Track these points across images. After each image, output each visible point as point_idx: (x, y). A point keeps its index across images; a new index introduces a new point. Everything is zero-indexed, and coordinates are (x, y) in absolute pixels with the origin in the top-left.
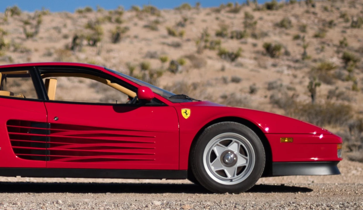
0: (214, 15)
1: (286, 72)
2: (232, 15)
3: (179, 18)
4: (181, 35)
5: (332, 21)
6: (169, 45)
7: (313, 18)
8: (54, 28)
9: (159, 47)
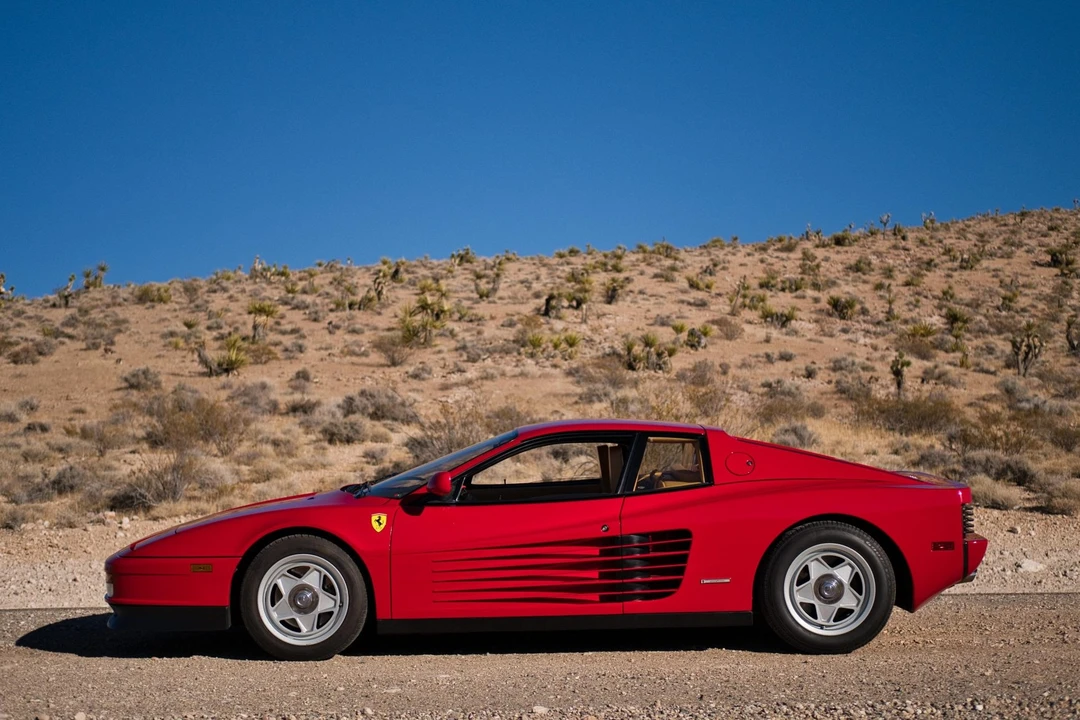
0: (757, 256)
1: (862, 341)
2: (784, 255)
3: (706, 262)
4: (708, 287)
5: (932, 260)
6: (689, 304)
7: (903, 257)
8: (522, 282)
9: (675, 308)
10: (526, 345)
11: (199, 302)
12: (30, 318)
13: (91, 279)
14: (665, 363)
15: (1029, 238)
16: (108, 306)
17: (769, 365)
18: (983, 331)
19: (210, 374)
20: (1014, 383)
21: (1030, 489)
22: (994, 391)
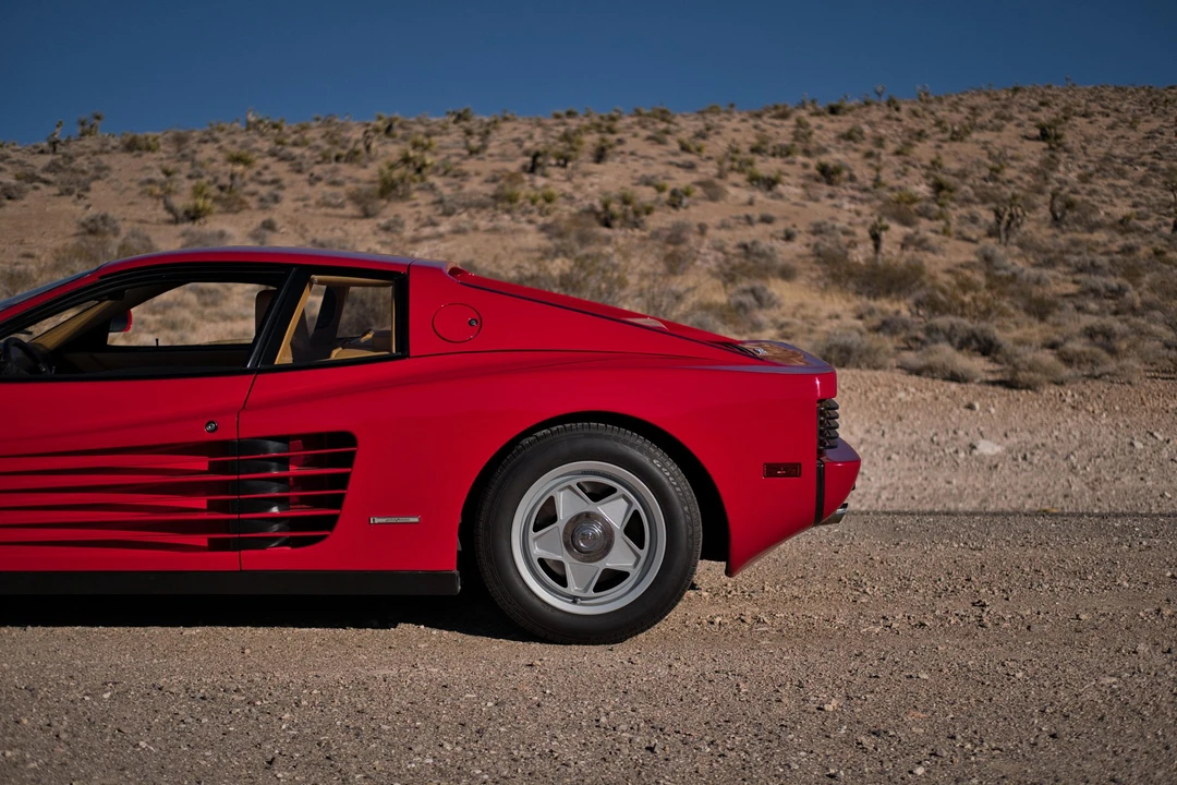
0: (752, 122)
1: (847, 206)
2: (777, 122)
3: (700, 125)
4: (699, 150)
5: (922, 131)
6: (678, 166)
7: (895, 127)
8: (515, 140)
9: (662, 169)
10: (504, 199)
11: (187, 151)
12: (13, 163)
13: (87, 127)
14: (642, 221)
15: (1020, 112)
16: (95, 153)
17: (750, 227)
18: (967, 201)
19: (176, 221)
20: (993, 251)
21: (995, 361)
22: (973, 259)
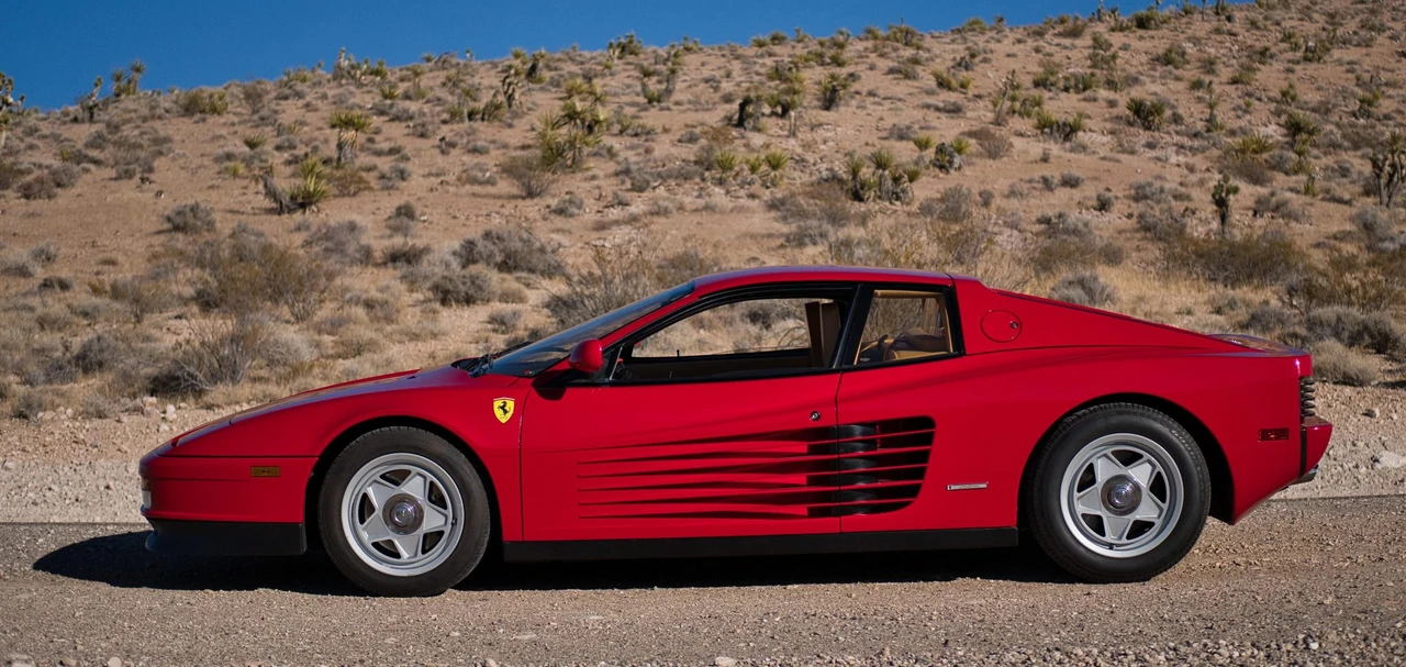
0: (1031, 43)
1: (1174, 159)
2: (1067, 42)
3: (960, 51)
4: (963, 86)
5: (1267, 49)
6: (938, 109)
7: (1228, 45)
8: (707, 81)
9: (918, 114)
10: (711, 167)
11: (265, 112)
12: (45, 137)
13: (123, 83)
14: (904, 191)
15: (1394, 19)
16: (145, 120)
17: (1047, 193)
18: (1335, 146)
19: (280, 211)
20: (1374, 216)
21: (1392, 358)
22: (1348, 227)
